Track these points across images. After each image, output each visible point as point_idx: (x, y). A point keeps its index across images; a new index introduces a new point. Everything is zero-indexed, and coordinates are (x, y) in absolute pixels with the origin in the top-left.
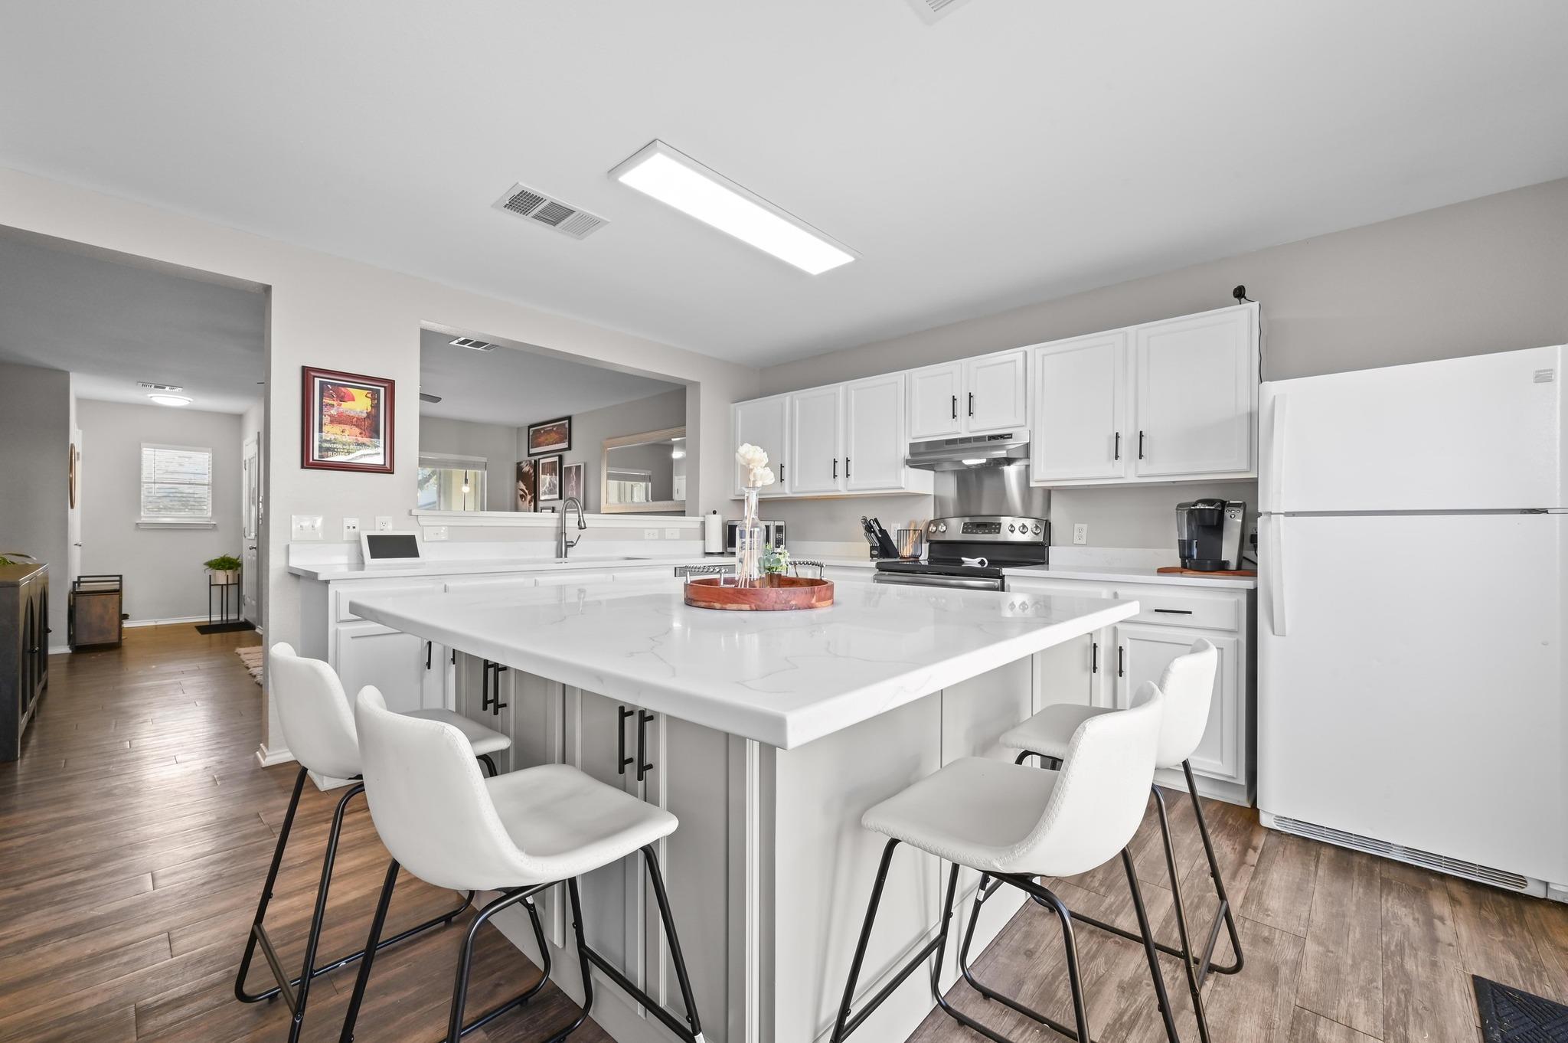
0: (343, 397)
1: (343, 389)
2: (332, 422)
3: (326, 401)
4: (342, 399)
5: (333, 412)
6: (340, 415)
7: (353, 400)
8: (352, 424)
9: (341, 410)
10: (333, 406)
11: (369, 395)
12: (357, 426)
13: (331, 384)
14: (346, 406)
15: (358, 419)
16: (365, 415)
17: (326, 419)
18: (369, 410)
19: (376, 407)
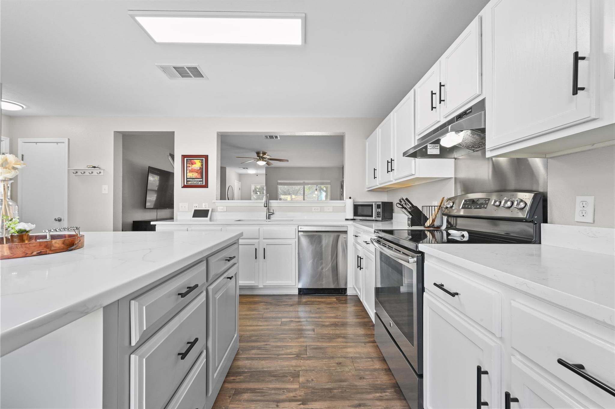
0: (193, 163)
1: (192, 160)
2: (190, 172)
3: (188, 165)
4: (192, 164)
5: (190, 169)
6: (192, 169)
7: (195, 164)
8: (195, 172)
9: (192, 168)
10: (190, 167)
11: (200, 161)
12: (197, 172)
13: (189, 159)
14: (194, 166)
15: (197, 170)
16: (199, 168)
17: (188, 171)
18: (200, 167)
19: (202, 165)
